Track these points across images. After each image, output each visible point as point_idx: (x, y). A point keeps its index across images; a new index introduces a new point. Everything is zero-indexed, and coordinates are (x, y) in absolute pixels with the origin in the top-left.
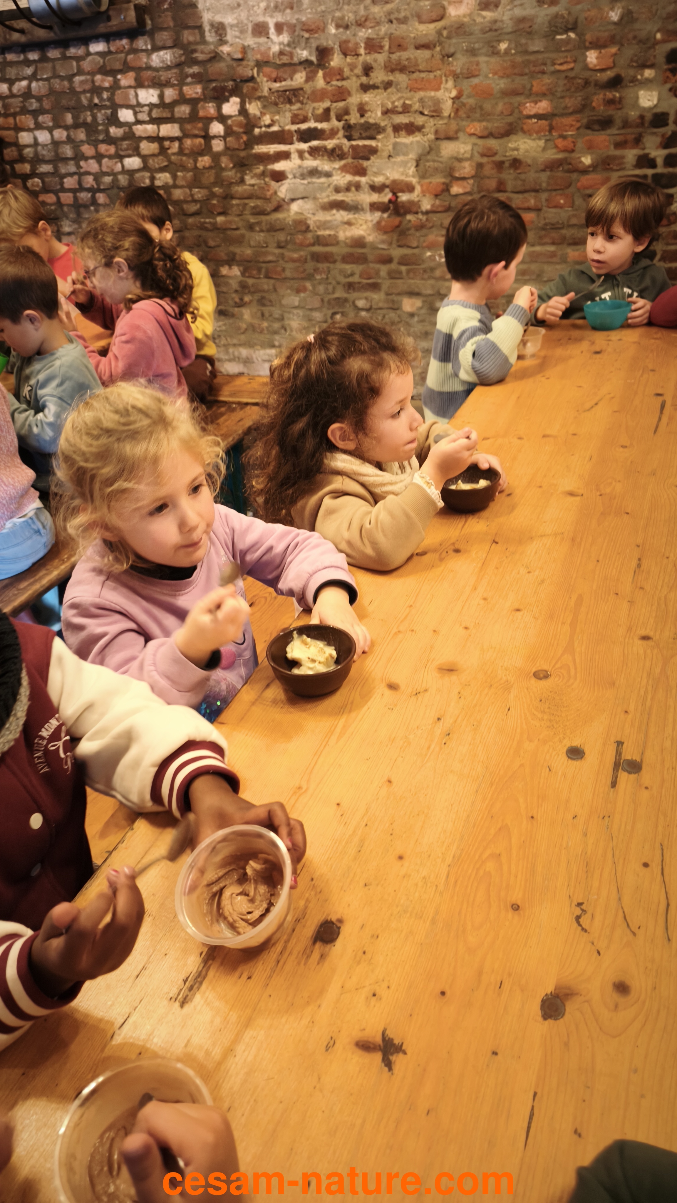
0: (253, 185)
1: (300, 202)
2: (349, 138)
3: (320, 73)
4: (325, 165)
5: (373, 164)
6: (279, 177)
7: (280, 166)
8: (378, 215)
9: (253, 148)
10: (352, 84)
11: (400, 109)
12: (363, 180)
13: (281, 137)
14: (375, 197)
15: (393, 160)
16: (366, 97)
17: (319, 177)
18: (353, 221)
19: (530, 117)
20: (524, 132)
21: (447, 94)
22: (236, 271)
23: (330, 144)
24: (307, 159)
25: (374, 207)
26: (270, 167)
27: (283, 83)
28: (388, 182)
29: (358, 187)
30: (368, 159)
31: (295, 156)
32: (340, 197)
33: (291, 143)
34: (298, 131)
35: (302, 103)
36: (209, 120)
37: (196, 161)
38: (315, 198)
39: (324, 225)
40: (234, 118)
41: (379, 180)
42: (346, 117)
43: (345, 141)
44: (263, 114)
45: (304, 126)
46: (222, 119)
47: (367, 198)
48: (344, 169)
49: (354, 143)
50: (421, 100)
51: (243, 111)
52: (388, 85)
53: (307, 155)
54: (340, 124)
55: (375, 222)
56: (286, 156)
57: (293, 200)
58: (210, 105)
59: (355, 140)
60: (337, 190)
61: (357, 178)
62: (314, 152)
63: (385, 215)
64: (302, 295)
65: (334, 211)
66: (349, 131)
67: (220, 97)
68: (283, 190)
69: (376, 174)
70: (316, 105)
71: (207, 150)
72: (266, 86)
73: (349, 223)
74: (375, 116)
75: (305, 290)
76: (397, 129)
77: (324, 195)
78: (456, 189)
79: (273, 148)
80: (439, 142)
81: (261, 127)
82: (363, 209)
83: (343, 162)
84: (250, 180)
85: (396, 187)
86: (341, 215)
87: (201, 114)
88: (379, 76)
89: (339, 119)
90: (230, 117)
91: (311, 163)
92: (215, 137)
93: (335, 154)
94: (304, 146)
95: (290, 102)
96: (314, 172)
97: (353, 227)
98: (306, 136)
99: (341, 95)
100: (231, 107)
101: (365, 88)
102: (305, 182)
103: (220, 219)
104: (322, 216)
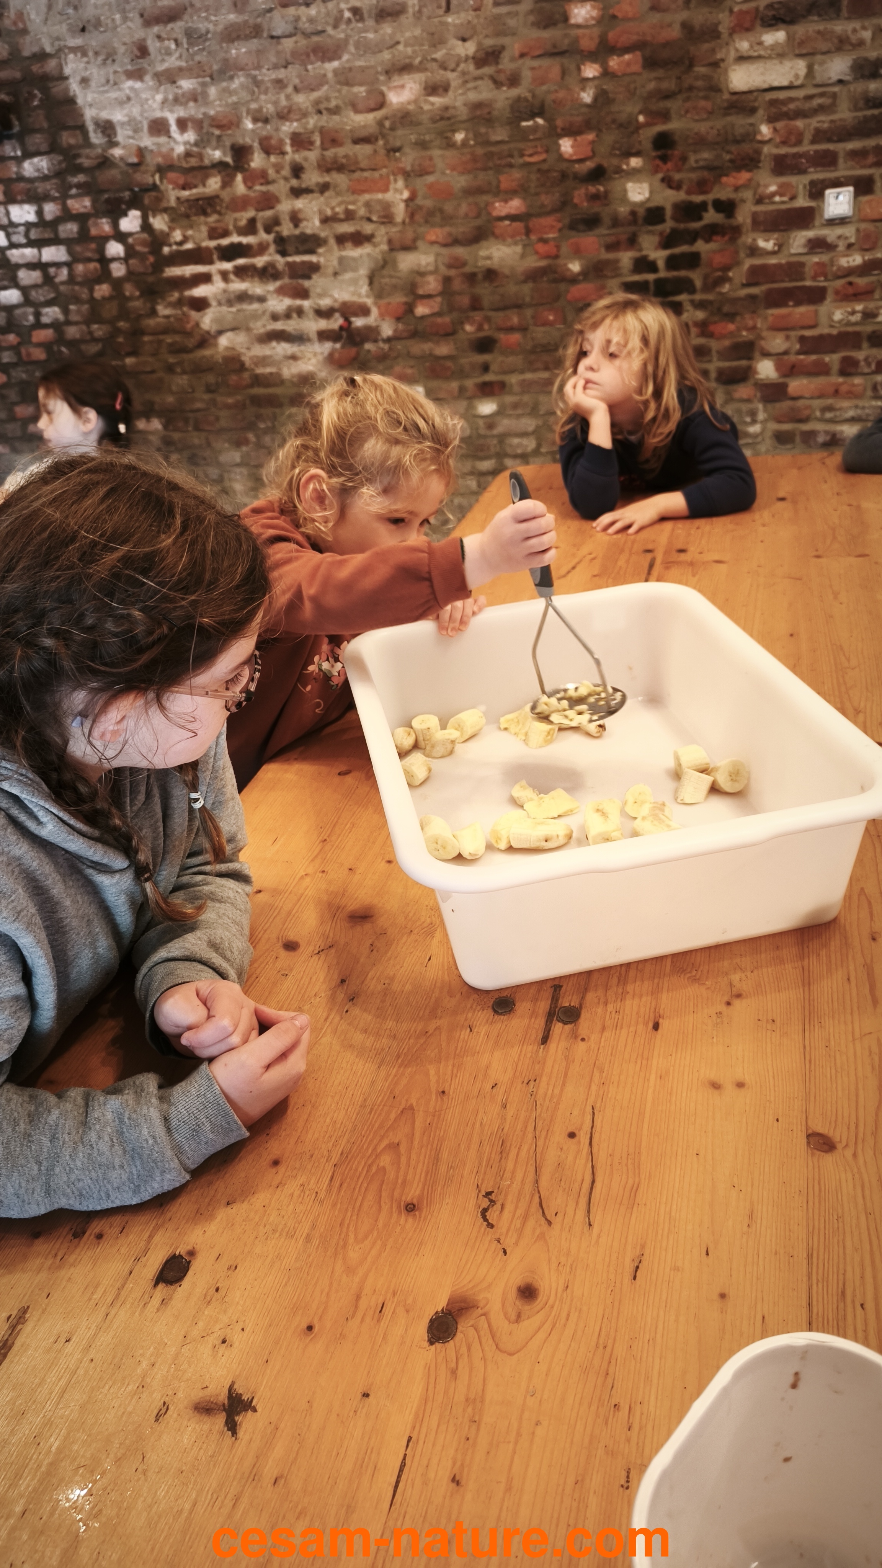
0: (167, 317)
1: (229, 334)
2: (283, 253)
3: (239, 178)
4: (257, 288)
5: (316, 283)
6: (201, 304)
7: (199, 291)
8: (328, 346)
9: (162, 271)
10: (280, 188)
11: (342, 216)
12: (306, 304)
13: (198, 256)
14: (323, 324)
15: (340, 278)
16: (300, 204)
17: (251, 303)
18: (299, 354)
19: (501, 219)
20: (496, 237)
21: (398, 196)
22: (156, 424)
23: (260, 261)
24: (232, 281)
25: (323, 336)
26: (188, 293)
27: (194, 191)
28: (336, 305)
29: (300, 312)
30: (309, 277)
31: (217, 278)
32: (279, 326)
33: (211, 262)
34: (219, 248)
35: (220, 213)
36: (104, 240)
37: (91, 290)
38: (248, 329)
39: (263, 361)
40: (136, 236)
41: (325, 303)
42: (277, 228)
43: (278, 258)
44: (172, 229)
45: (225, 242)
46: (121, 237)
47: (312, 325)
48: (281, 291)
49: (290, 259)
50: (367, 205)
51: (146, 226)
52: (324, 188)
53: (232, 277)
54: (270, 238)
55: (326, 353)
56: (206, 278)
57: (220, 333)
58: (104, 220)
59: (290, 255)
60: (275, 317)
61: (298, 302)
62: (241, 272)
63: (338, 346)
64: (244, 449)
65: (274, 344)
66: (283, 245)
67: (116, 212)
68: (207, 320)
69: (321, 296)
70: (237, 215)
71: (105, 275)
72: (173, 195)
73: (294, 358)
74: (312, 225)
75: (246, 442)
76: (341, 240)
77: (259, 324)
78: (421, 310)
79: (189, 270)
80: (395, 254)
81: (170, 245)
82: (309, 340)
83: (278, 284)
84: (163, 310)
85: (348, 310)
86: (282, 349)
87: (94, 232)
88: (312, 178)
89: (268, 230)
90: (130, 234)
91: (239, 286)
92: (114, 259)
93: (267, 273)
94: (228, 266)
95: (205, 214)
96: (243, 297)
97: (299, 362)
98: (230, 253)
99: (268, 201)
100: (130, 223)
101: (297, 193)
102: (234, 309)
103: (129, 361)
104: (260, 351)
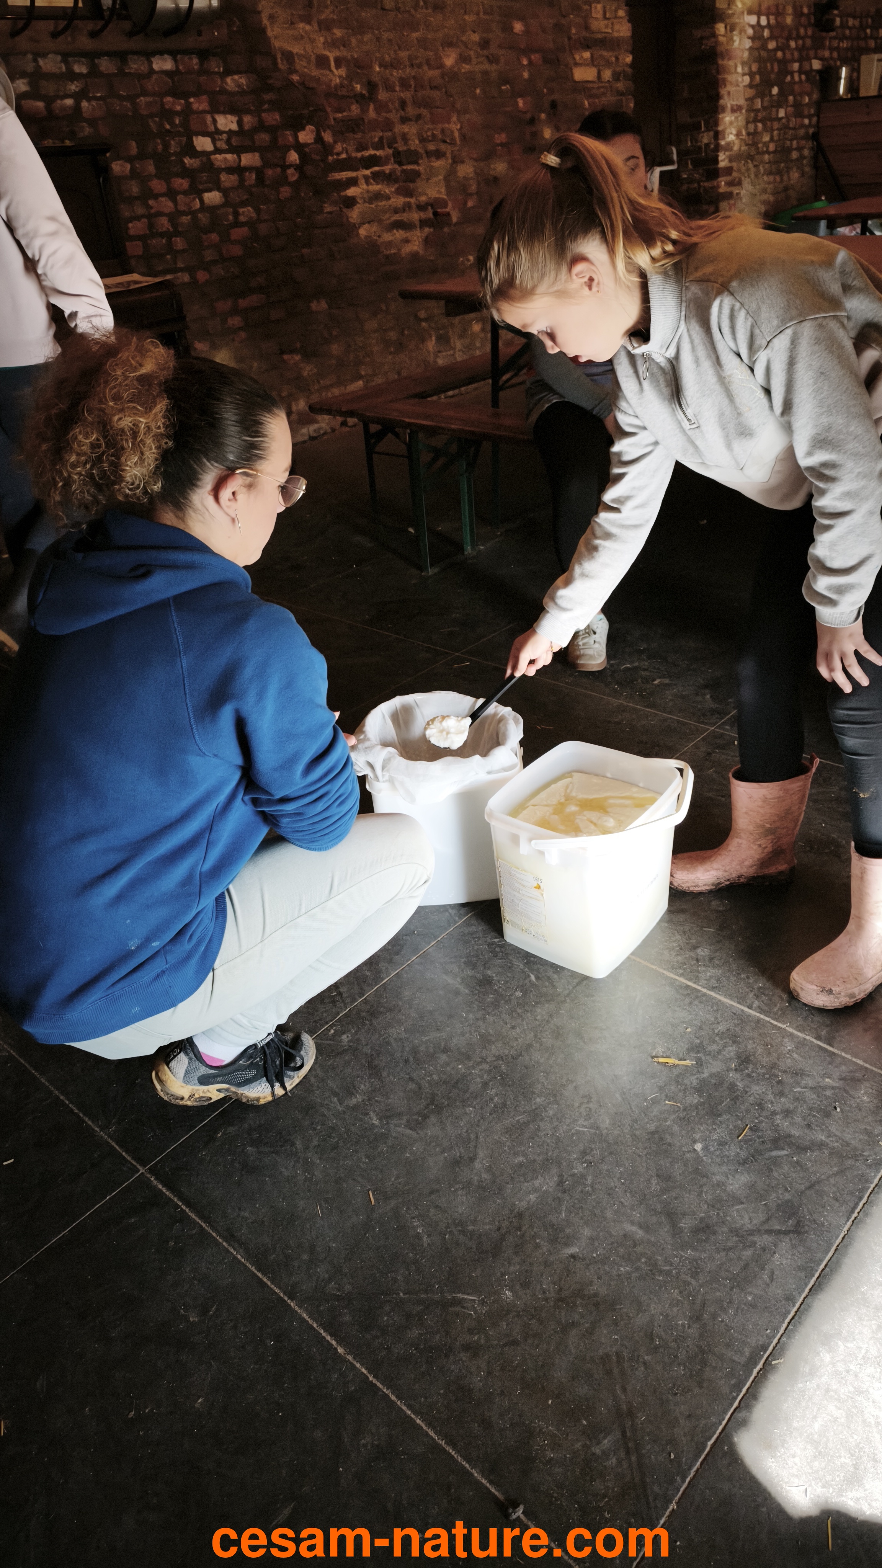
0: (330, 213)
1: (367, 226)
2: (400, 164)
3: (372, 107)
4: (387, 190)
5: (420, 185)
6: (351, 202)
7: (351, 192)
8: (427, 230)
9: (328, 176)
10: (394, 116)
11: (430, 138)
12: (412, 201)
13: (348, 164)
14: (422, 215)
15: (430, 181)
16: (406, 128)
17: (382, 201)
18: (410, 238)
20: (497, 157)
21: (454, 126)
23: (387, 169)
24: (371, 184)
25: (423, 223)
26: (343, 194)
27: (345, 114)
30: (414, 181)
31: (361, 182)
32: (397, 217)
33: (357, 170)
34: (362, 159)
35: (363, 132)
36: (286, 149)
37: (278, 192)
38: (381, 221)
39: (389, 244)
40: (311, 147)
41: (423, 199)
42: (396, 145)
43: (396, 166)
44: (335, 142)
45: (366, 153)
46: (299, 147)
47: (415, 216)
48: (398, 192)
49: (405, 167)
50: (443, 131)
51: (319, 139)
52: (419, 117)
53: (372, 181)
54: (391, 151)
55: (423, 237)
56: (353, 182)
57: (361, 224)
58: (288, 133)
59: (404, 165)
60: (396, 211)
61: (408, 199)
62: (376, 176)
63: (431, 230)
65: (395, 231)
66: (399, 158)
67: (297, 125)
68: (354, 215)
69: (421, 194)
70: (373, 134)
71: (283, 180)
72: (334, 116)
73: (407, 241)
74: (415, 144)
76: (429, 154)
77: (387, 216)
78: (470, 204)
79: (345, 175)
81: (332, 155)
82: (415, 227)
83: (396, 186)
84: (328, 208)
85: (434, 204)
86: (399, 234)
87: (281, 142)
88: (411, 111)
89: (390, 147)
90: (307, 145)
91: (375, 187)
92: (289, 167)
93: (389, 178)
94: (368, 172)
95: (353, 131)
96: (378, 196)
98: (370, 162)
99: (388, 126)
100: (306, 136)
101: (404, 120)
102: (373, 206)
103: (305, 251)
104: (387, 237)
